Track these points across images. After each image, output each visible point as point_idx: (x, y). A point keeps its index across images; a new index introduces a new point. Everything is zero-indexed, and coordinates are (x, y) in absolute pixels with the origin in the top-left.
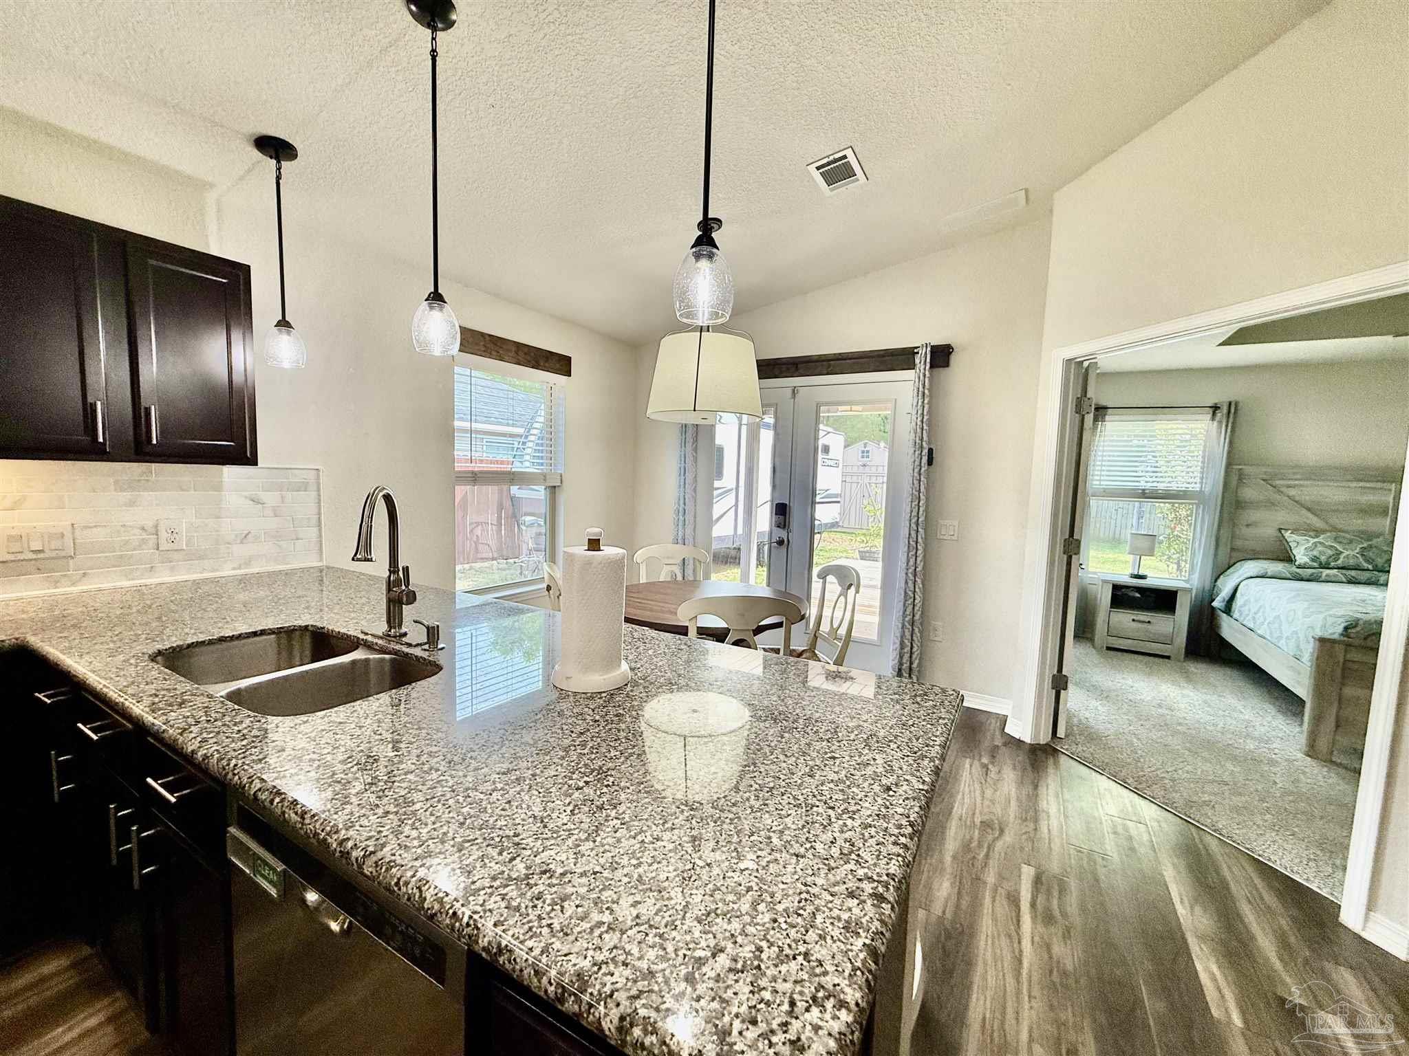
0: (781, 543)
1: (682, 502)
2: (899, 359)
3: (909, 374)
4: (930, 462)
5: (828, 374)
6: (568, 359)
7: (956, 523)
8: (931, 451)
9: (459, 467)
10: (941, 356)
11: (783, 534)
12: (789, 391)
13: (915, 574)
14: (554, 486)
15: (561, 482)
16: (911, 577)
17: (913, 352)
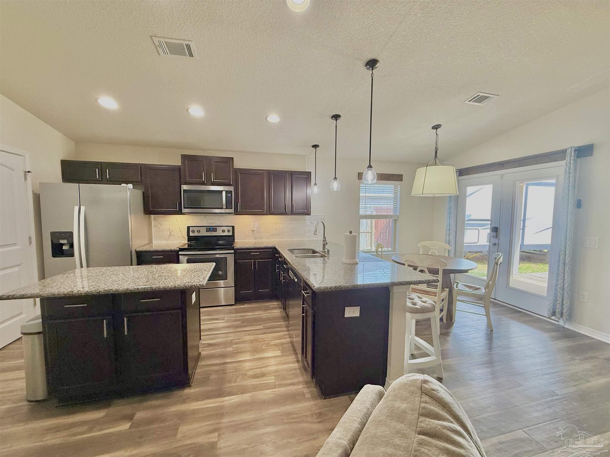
0: (495, 244)
2: (558, 155)
6: (402, 176)
7: (597, 239)
11: (496, 241)
12: (500, 177)
13: (564, 264)
14: (396, 220)
15: (398, 217)
16: (561, 265)
17: (564, 152)
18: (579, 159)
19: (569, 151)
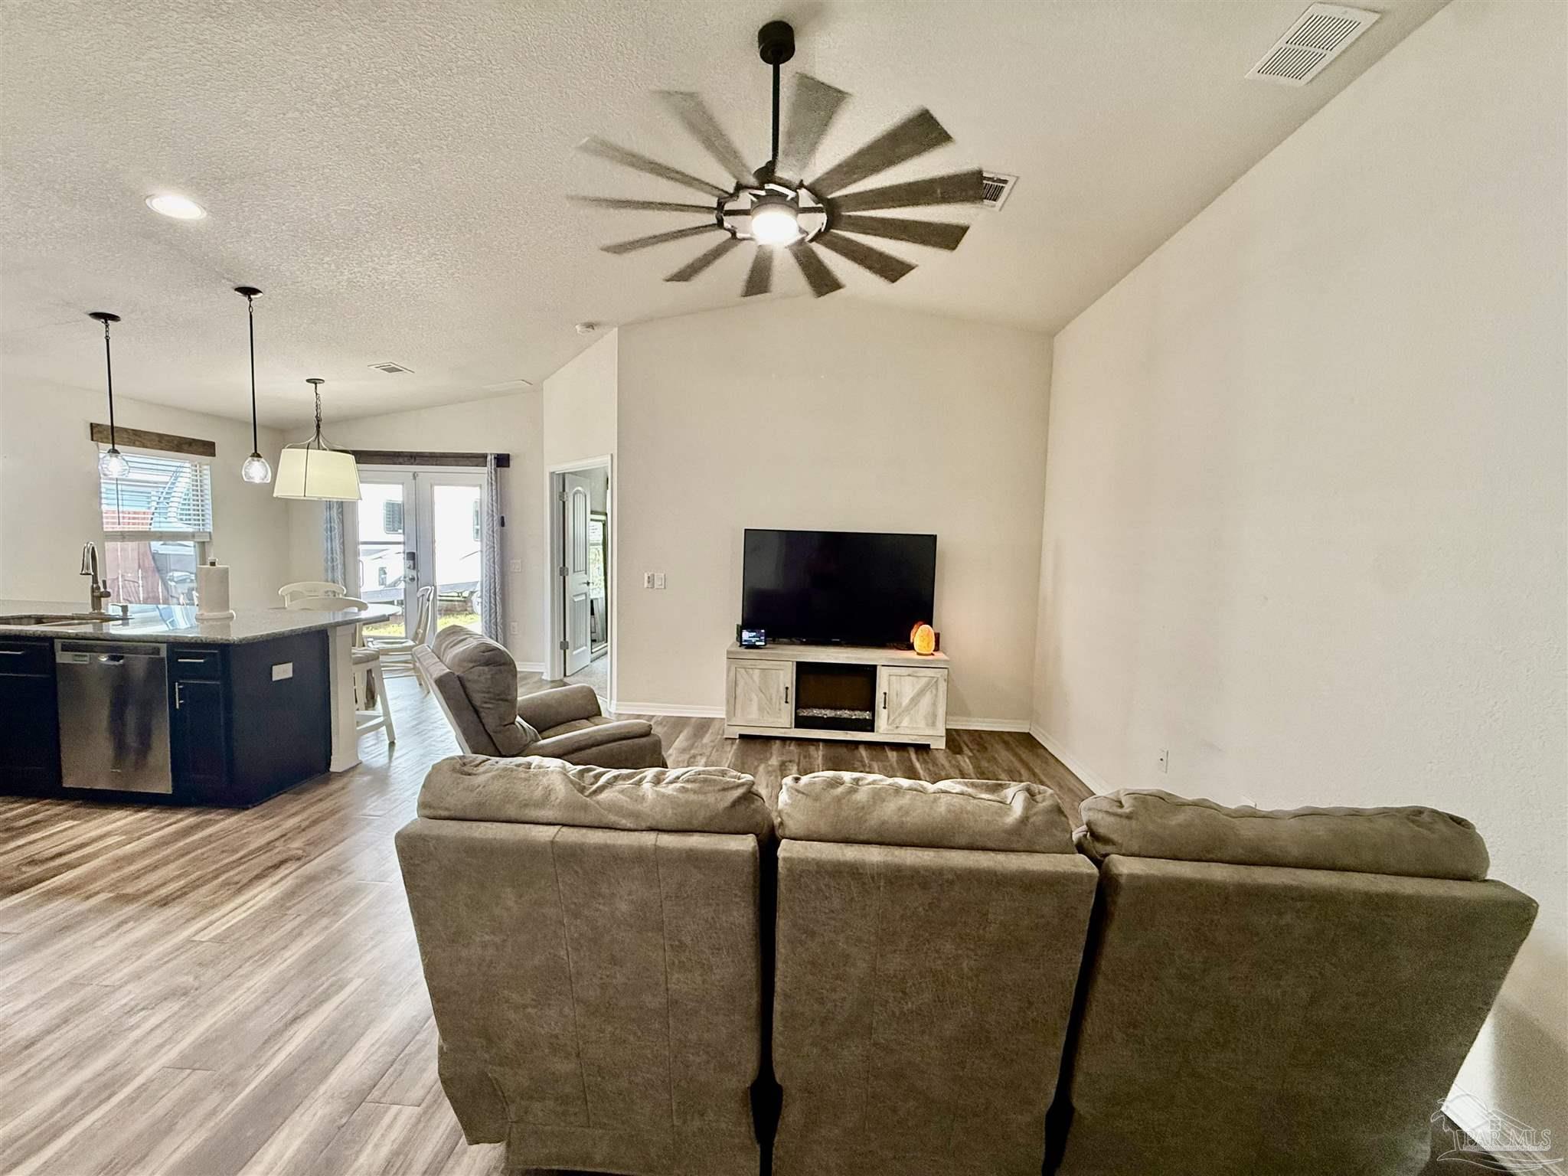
0: (413, 579)
1: (329, 552)
2: (478, 459)
3: (485, 470)
4: (503, 524)
5: (436, 465)
6: (213, 444)
7: (519, 561)
8: (503, 518)
9: (107, 528)
10: (503, 461)
11: (414, 573)
12: (411, 474)
13: (495, 594)
14: (204, 542)
15: (211, 538)
16: (492, 595)
17: (485, 456)
18: (499, 469)
19: (489, 458)
